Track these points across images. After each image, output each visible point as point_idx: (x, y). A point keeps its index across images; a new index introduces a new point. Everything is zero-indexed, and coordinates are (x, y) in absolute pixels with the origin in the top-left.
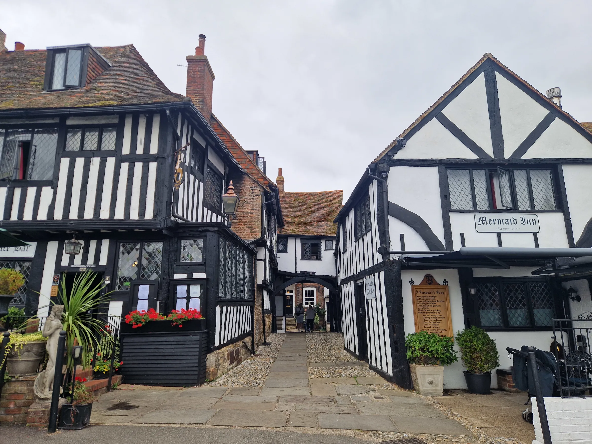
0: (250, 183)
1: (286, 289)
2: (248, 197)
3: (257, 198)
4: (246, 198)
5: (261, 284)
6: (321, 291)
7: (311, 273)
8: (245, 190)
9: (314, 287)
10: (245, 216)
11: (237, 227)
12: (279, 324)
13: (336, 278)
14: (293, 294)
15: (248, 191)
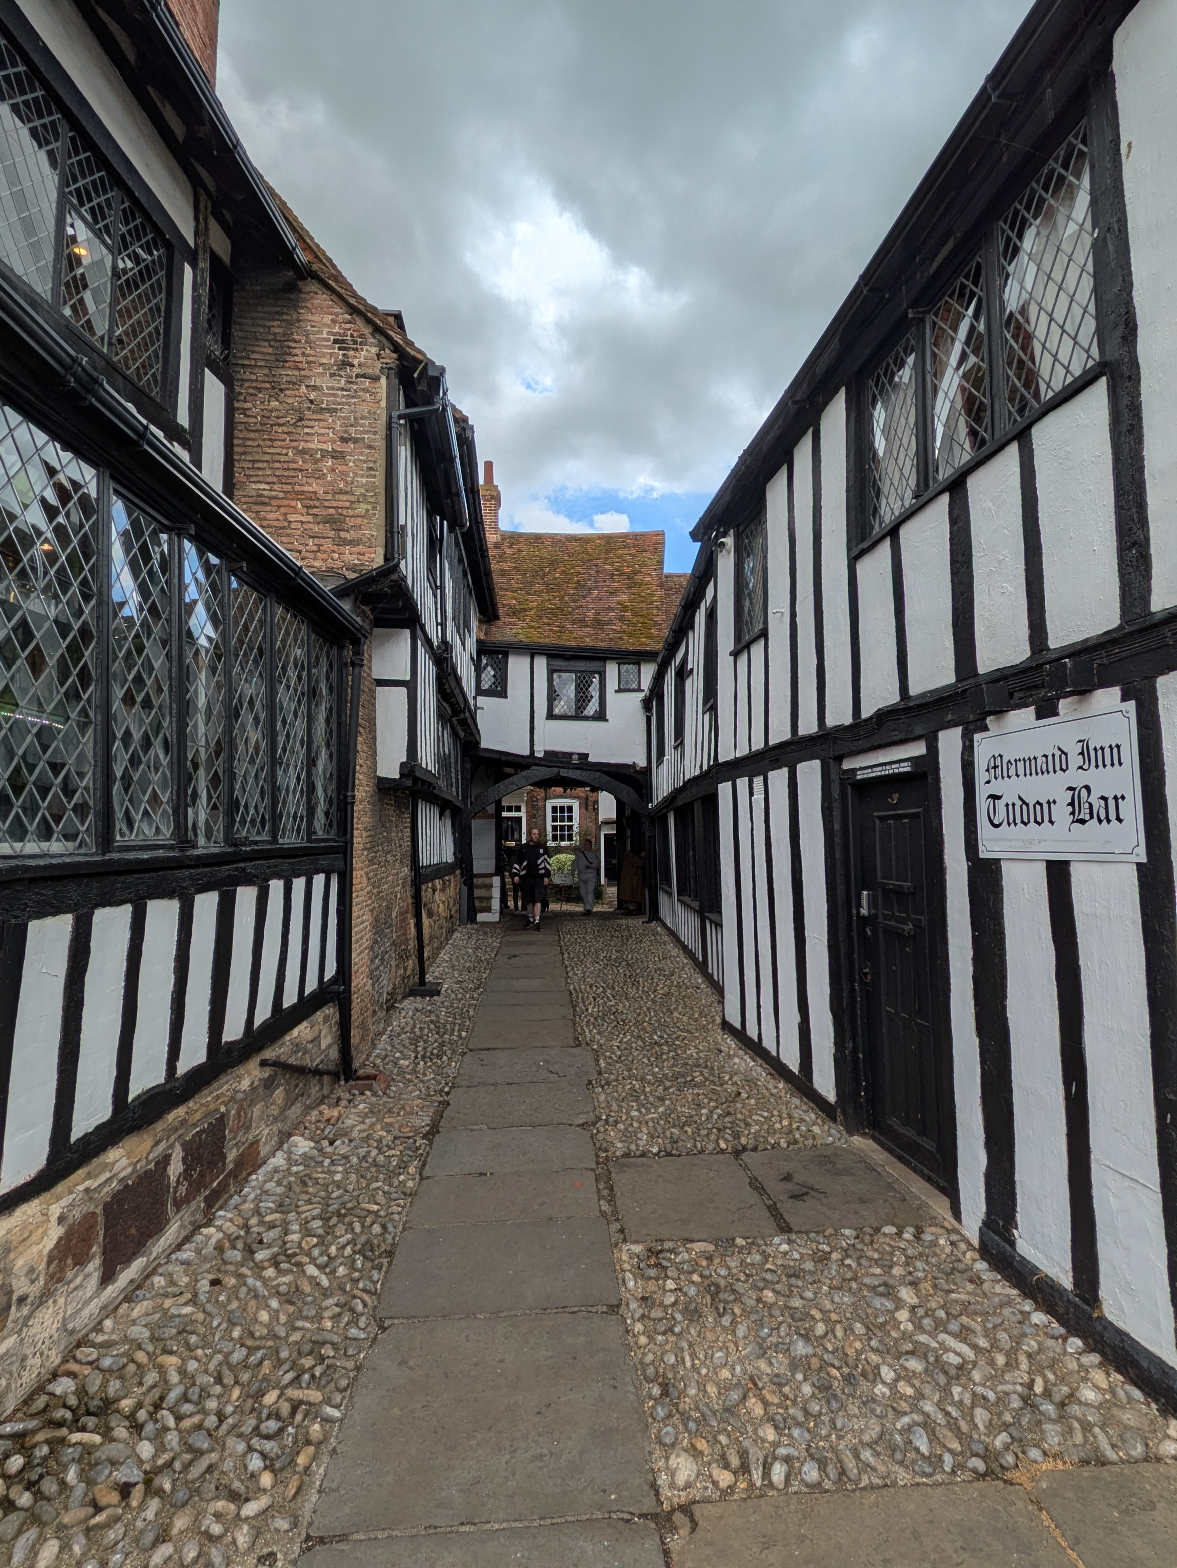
0: (333, 321)
1: (505, 803)
2: (325, 383)
3: (364, 390)
4: (315, 388)
5: (397, 776)
6: (590, 808)
7: (575, 757)
8: (308, 351)
9: (574, 798)
10: (310, 467)
11: (272, 516)
12: (481, 899)
13: (647, 772)
14: (523, 814)
15: (323, 355)
